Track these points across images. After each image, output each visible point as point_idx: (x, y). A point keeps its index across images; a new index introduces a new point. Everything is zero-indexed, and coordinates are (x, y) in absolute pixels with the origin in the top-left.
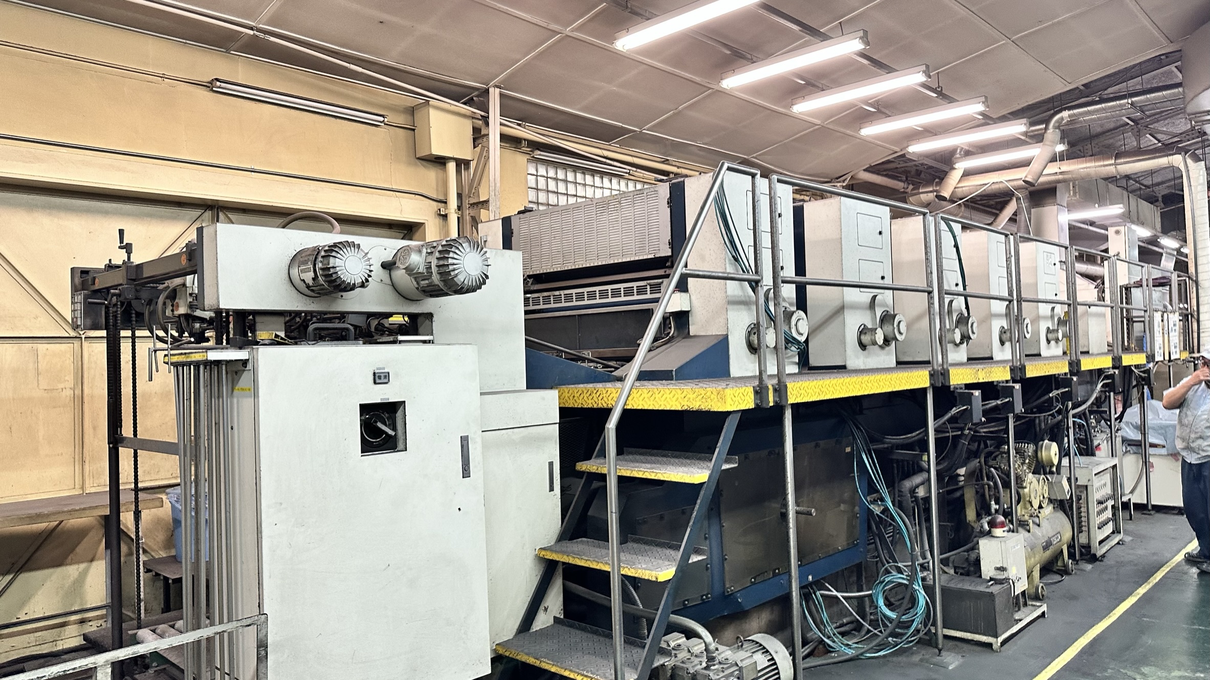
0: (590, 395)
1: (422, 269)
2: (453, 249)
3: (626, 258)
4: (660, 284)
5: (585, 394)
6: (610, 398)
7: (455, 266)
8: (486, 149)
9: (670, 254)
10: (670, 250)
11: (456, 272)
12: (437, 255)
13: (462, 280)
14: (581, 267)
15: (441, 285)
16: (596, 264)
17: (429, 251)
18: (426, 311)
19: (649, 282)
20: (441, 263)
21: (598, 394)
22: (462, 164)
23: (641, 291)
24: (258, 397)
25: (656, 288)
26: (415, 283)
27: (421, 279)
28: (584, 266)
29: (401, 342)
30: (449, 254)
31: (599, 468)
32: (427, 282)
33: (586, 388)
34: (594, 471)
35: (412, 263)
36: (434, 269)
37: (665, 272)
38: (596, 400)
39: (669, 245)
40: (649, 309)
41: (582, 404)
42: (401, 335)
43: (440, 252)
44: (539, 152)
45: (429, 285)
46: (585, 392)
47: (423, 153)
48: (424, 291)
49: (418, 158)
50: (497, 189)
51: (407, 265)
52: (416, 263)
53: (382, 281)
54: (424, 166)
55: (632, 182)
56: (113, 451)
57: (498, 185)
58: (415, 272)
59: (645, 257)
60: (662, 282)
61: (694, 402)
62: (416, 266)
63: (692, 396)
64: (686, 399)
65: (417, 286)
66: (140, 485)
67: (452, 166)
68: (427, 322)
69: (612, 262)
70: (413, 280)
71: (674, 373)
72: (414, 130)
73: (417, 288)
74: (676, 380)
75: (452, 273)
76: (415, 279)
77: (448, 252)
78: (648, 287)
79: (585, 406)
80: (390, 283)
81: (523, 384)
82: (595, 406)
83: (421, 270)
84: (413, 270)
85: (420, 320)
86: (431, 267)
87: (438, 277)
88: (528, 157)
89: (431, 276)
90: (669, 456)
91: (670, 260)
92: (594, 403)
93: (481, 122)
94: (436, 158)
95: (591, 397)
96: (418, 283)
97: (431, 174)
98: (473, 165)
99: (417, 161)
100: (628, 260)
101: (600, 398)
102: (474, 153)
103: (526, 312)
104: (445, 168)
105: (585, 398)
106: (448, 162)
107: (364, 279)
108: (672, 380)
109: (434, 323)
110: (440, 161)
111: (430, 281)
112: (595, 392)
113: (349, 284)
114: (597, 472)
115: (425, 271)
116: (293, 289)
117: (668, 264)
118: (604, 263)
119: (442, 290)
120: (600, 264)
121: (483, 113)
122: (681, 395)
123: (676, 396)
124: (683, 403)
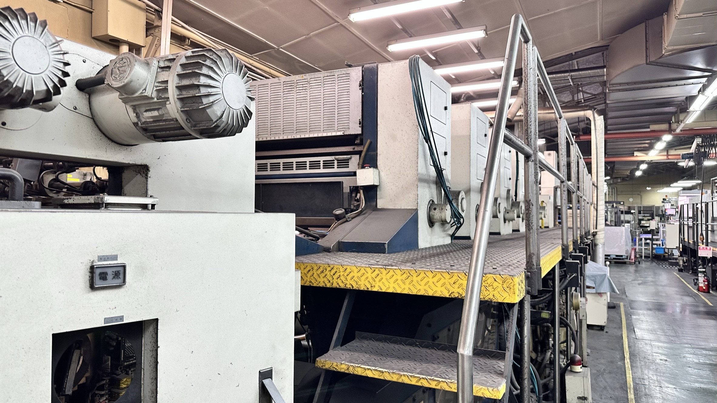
0: (322, 272)
1: (150, 92)
2: (208, 63)
3: (314, 133)
4: (348, 160)
5: (314, 271)
6: (349, 278)
7: (210, 90)
8: (157, 38)
9: (360, 132)
10: (360, 129)
11: (212, 99)
12: (179, 70)
13: (219, 114)
14: (265, 139)
15: (181, 119)
16: (281, 138)
17: (162, 65)
18: (139, 162)
19: (337, 157)
20: (186, 82)
21: (333, 271)
22: (134, 48)
23: (327, 165)
25: (344, 163)
26: (133, 115)
27: (144, 109)
28: (269, 139)
29: (108, 205)
30: (200, 69)
31: (351, 368)
32: (155, 113)
33: (316, 264)
34: (343, 370)
35: (134, 79)
36: (172, 93)
37: (354, 149)
38: (330, 279)
39: (360, 124)
40: (340, 182)
41: (311, 282)
42: (110, 194)
43: (183, 66)
45: (156, 120)
46: (315, 268)
48: (145, 130)
49: (94, 38)
51: (126, 81)
52: (141, 82)
53: (75, 108)
54: (98, 45)
58: (137, 95)
59: (334, 134)
60: (351, 158)
62: (141, 86)
64: (456, 286)
65: (135, 120)
67: (125, 49)
68: (139, 178)
69: (298, 137)
70: (130, 111)
71: (386, 246)
72: (91, 12)
73: (136, 124)
74: (388, 253)
75: (205, 101)
76: (134, 108)
77: (199, 65)
78: (336, 162)
79: (315, 285)
80: (88, 113)
82: (328, 285)
83: (148, 93)
84: (134, 92)
85: (126, 175)
86: (166, 90)
87: (179, 104)
89: (164, 104)
91: (359, 138)
92: (327, 282)
93: (154, 17)
94: (111, 40)
95: (323, 275)
96: (138, 116)
98: (144, 51)
99: (93, 40)
100: (316, 135)
101: (335, 277)
102: (146, 42)
104: (119, 50)
105: (315, 275)
106: (122, 45)
107: (50, 85)
108: (384, 253)
109: (149, 179)
110: (114, 43)
111: (161, 112)
112: (329, 269)
114: (346, 372)
115: (154, 95)
117: (357, 141)
118: (290, 137)
119: (182, 128)
120: (285, 138)
121: (157, 8)
122: (450, 281)
123: (443, 281)
124: (452, 290)
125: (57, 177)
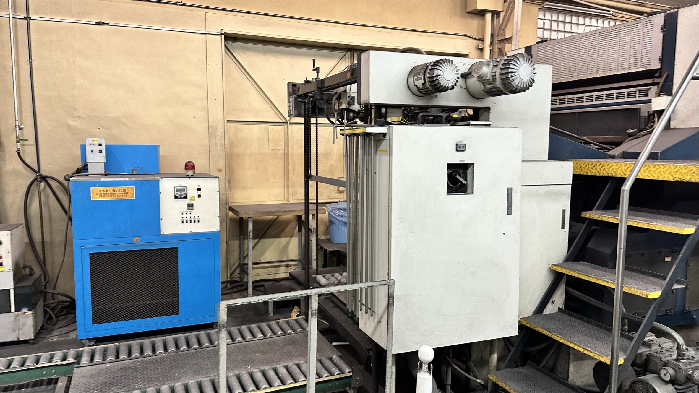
0: (594, 166)
1: (489, 77)
2: (513, 62)
3: (621, 71)
4: (648, 90)
5: (590, 165)
6: (610, 169)
7: (513, 74)
8: (512, 3)
9: (659, 67)
10: (660, 64)
11: (513, 78)
12: (501, 66)
13: (517, 83)
14: (583, 78)
15: (501, 87)
16: (595, 76)
17: (494, 64)
18: (486, 106)
19: (638, 88)
20: (503, 72)
21: (601, 166)
22: (496, 14)
23: (630, 95)
24: (392, 155)
25: (645, 93)
26: (482, 87)
27: (487, 84)
28: (585, 78)
29: (472, 125)
30: (509, 65)
31: (600, 217)
32: (491, 85)
33: (591, 161)
34: (596, 218)
35: (483, 73)
36: (498, 76)
37: (653, 81)
38: (599, 170)
39: (660, 60)
40: (638, 108)
41: (587, 172)
42: (472, 121)
43: (503, 64)
44: (548, 3)
45: (492, 88)
46: (590, 164)
47: (470, 9)
48: (488, 92)
49: (468, 13)
50: (518, 29)
51: (480, 74)
52: (486, 73)
53: (460, 86)
54: (471, 17)
55: (614, 21)
56: (307, 183)
57: (519, 26)
58: (484, 79)
59: (637, 70)
60: (650, 89)
61: (685, 176)
62: (485, 75)
63: (684, 171)
64: (678, 173)
65: (483, 89)
66: (319, 201)
67: (489, 16)
68: (486, 113)
69: (608, 74)
70: (482, 85)
71: (659, 154)
73: (484, 90)
74: (660, 159)
75: (511, 79)
76: (483, 84)
77: (509, 64)
78: (638, 92)
79: (590, 174)
80: (465, 87)
81: (545, 155)
82: (598, 174)
83: (488, 78)
84: (483, 78)
85: (481, 112)
86: (495, 75)
87: (500, 81)
88: (539, 7)
89: (495, 81)
90: (655, 213)
91: (659, 71)
92: (597, 172)
94: (479, 12)
95: (595, 168)
96: (485, 87)
97: (475, 22)
98: (502, 15)
100: (622, 72)
101: (602, 169)
102: (504, 6)
103: (552, 110)
104: (485, 17)
105: (590, 168)
106: (486, 14)
107: (454, 83)
108: (657, 159)
109: (490, 114)
110: (481, 13)
111: (494, 85)
112: (598, 164)
113: (445, 86)
114: (598, 219)
115: (491, 78)
116: (409, 91)
117: (657, 75)
118: (602, 75)
119: (502, 91)
120: (598, 76)
122: (674, 170)
123: (670, 170)
124: (675, 176)
125: (450, 114)
